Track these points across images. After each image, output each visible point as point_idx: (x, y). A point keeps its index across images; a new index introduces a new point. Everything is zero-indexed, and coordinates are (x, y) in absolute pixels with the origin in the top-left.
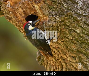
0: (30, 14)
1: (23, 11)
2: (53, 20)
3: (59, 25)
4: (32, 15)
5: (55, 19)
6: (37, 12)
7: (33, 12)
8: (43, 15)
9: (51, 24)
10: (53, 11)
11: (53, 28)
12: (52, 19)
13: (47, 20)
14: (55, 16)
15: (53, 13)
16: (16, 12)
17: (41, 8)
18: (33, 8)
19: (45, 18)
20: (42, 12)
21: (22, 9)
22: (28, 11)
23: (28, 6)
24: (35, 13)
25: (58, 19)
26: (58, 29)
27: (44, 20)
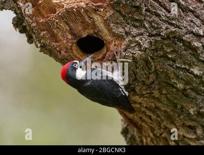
0: (84, 35)
1: (68, 29)
3: (151, 57)
4: (88, 36)
5: (139, 45)
6: (100, 31)
7: (92, 31)
8: (114, 36)
9: (131, 55)
10: (135, 27)
11: (137, 65)
12: (133, 45)
13: (123, 47)
15: (135, 31)
16: (55, 32)
17: (106, 22)
18: (89, 22)
19: (117, 43)
20: (110, 30)
21: (67, 24)
22: (80, 28)
23: (78, 18)
24: (95, 32)
25: (146, 45)
26: (148, 68)
27: (115, 47)
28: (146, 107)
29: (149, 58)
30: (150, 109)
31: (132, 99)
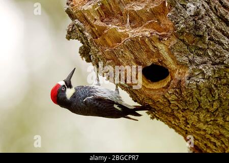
0: (149, 64)
1: (133, 58)
2: (198, 75)
4: (153, 65)
5: (203, 73)
6: (164, 60)
7: (156, 60)
8: (178, 64)
9: (195, 83)
10: (199, 55)
11: (201, 93)
12: (196, 73)
13: (187, 75)
14: (201, 67)
15: (198, 60)
16: (121, 60)
17: (170, 51)
18: (154, 51)
19: (181, 71)
20: (174, 59)
21: (132, 53)
22: (145, 57)
23: (143, 47)
24: (159, 61)
25: (210, 73)
26: (212, 95)
27: (179, 76)
28: (211, 134)
29: (213, 86)
30: (214, 136)
31: (197, 126)
